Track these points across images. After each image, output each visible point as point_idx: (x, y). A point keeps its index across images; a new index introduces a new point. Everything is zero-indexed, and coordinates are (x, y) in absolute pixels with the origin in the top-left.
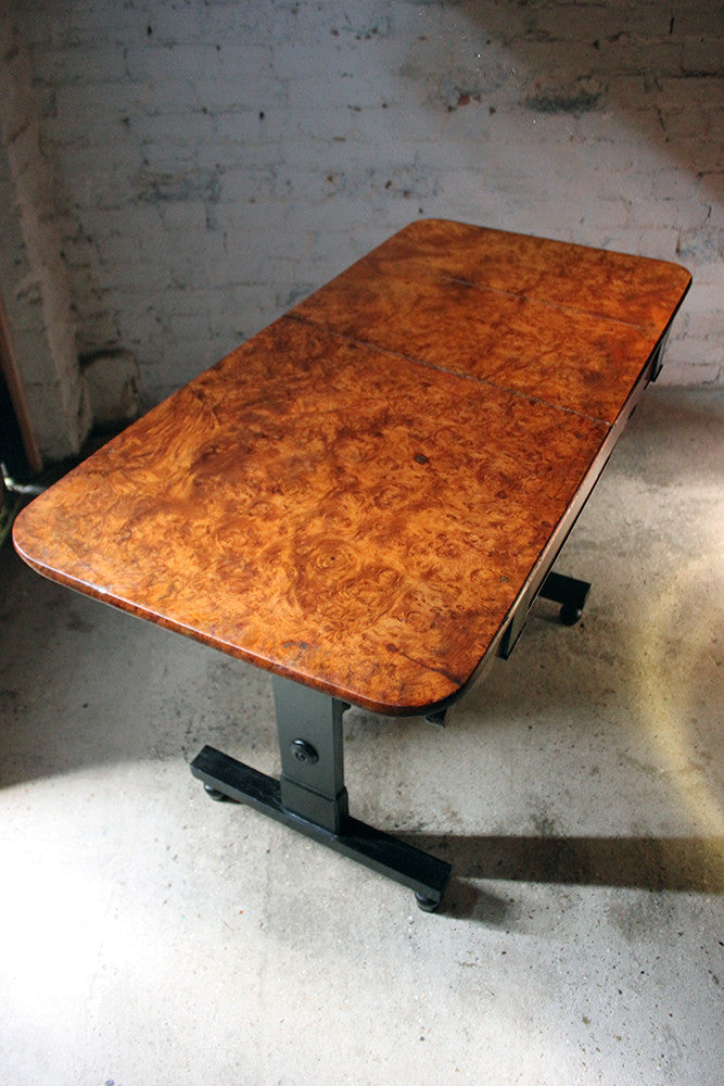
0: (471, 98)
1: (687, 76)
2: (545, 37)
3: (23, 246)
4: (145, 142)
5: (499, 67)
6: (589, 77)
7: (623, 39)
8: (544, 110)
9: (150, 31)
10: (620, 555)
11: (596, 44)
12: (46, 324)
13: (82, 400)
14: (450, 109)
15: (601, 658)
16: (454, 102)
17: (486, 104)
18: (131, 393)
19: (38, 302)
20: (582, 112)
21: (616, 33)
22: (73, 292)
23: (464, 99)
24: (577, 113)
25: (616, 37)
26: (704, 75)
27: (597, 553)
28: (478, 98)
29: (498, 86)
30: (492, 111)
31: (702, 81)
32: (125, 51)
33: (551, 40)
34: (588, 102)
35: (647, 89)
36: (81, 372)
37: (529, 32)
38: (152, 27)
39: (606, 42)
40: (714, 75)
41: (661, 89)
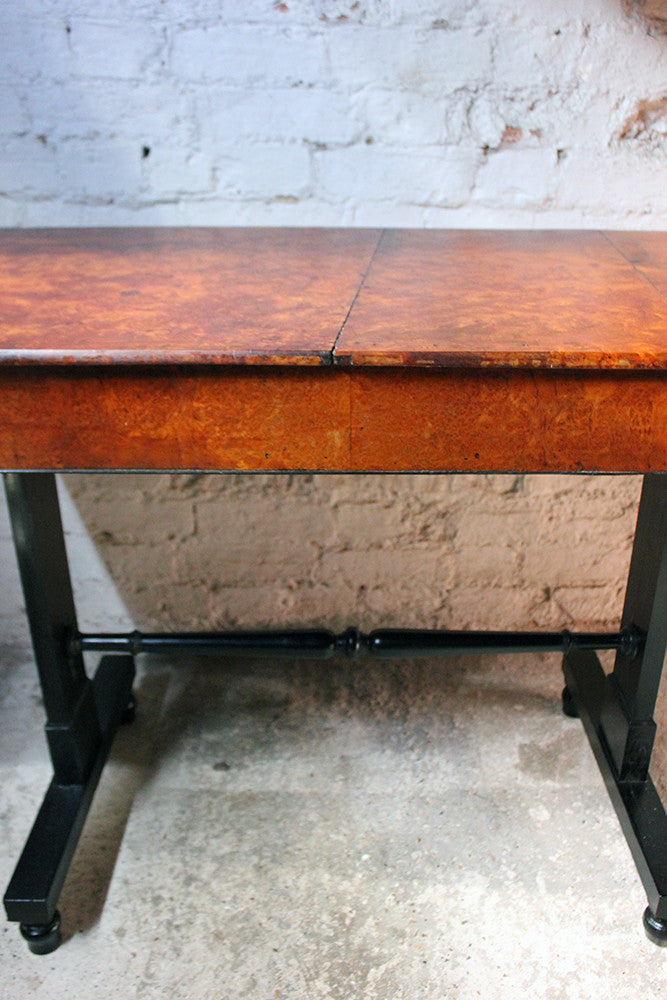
14: (487, 151)
16: (493, 139)
17: (550, 144)
23: (512, 135)
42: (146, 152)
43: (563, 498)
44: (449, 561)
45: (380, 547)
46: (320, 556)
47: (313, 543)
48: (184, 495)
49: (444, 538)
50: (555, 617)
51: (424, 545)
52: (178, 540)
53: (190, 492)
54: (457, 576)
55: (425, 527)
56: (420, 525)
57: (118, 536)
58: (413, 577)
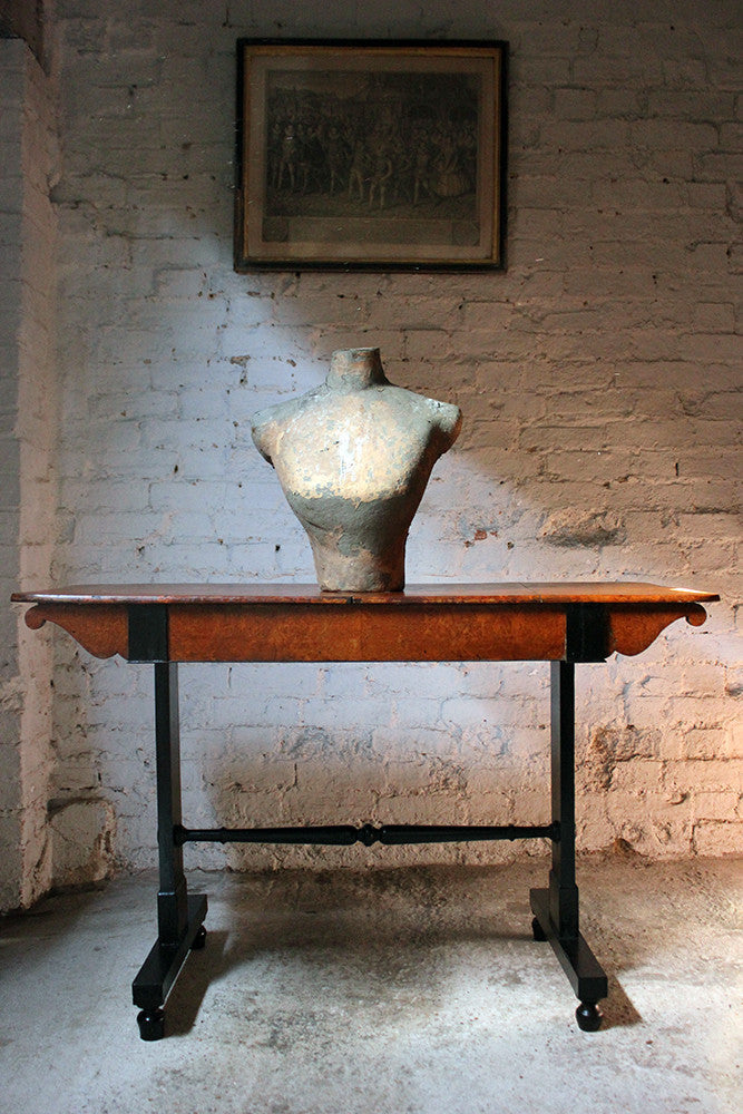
0: (488, 533)
1: (702, 512)
2: (556, 479)
3: (15, 646)
4: (157, 571)
5: (514, 505)
6: (605, 514)
7: (632, 480)
8: (563, 544)
9: (176, 469)
10: (695, 984)
11: (607, 485)
12: (22, 738)
13: (43, 852)
14: (468, 544)
15: (678, 1069)
16: (471, 538)
17: (503, 540)
18: (102, 852)
19: (18, 712)
20: (601, 546)
21: (624, 475)
22: (56, 726)
23: (481, 534)
24: (597, 547)
25: (626, 479)
26: (718, 511)
27: (666, 983)
28: (495, 534)
29: (514, 522)
30: (510, 546)
31: (718, 517)
32: (150, 486)
33: (563, 481)
34: (607, 538)
35: (664, 524)
36: (49, 818)
37: (540, 474)
38: (179, 467)
39: (617, 483)
40: (727, 512)
41: (677, 524)
42: (278, 548)
43: (536, 758)
44: (464, 805)
45: (417, 794)
46: (377, 802)
47: (373, 791)
48: (289, 757)
49: (458, 788)
50: (541, 848)
51: (446, 792)
52: (284, 789)
53: (293, 755)
54: (470, 816)
55: (445, 781)
56: (442, 778)
57: (245, 787)
58: (440, 816)
